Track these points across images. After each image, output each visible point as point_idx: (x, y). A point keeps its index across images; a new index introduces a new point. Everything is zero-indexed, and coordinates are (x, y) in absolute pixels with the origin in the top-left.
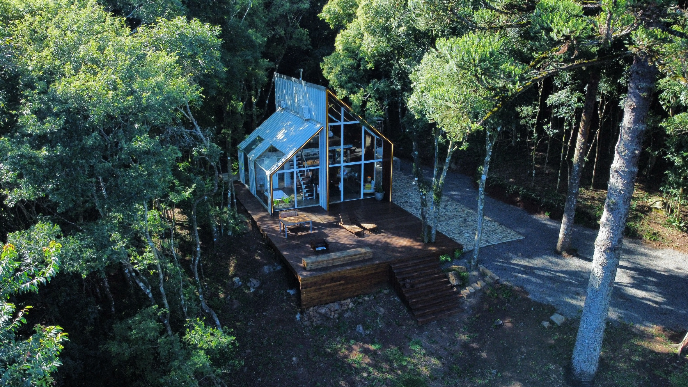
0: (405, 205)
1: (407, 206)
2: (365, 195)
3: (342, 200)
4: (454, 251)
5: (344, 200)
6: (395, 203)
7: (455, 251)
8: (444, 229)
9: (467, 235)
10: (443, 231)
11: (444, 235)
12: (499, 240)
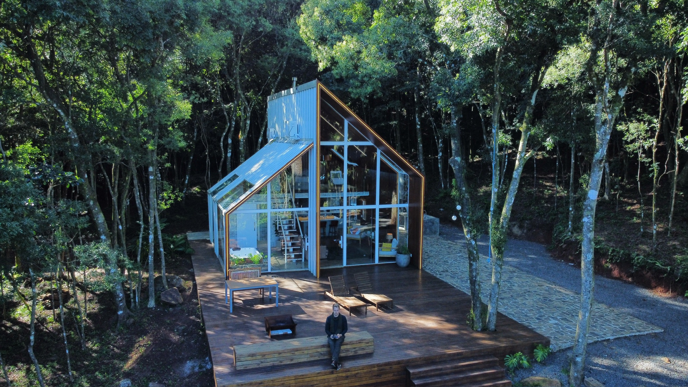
0: (444, 274)
1: (446, 275)
2: (381, 259)
3: (345, 264)
4: (533, 347)
5: (347, 264)
6: (429, 271)
7: (535, 347)
8: (510, 311)
9: (553, 321)
10: (509, 314)
11: (511, 320)
12: (615, 331)
